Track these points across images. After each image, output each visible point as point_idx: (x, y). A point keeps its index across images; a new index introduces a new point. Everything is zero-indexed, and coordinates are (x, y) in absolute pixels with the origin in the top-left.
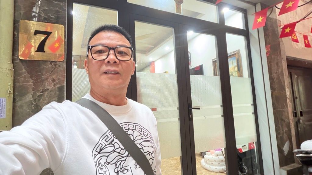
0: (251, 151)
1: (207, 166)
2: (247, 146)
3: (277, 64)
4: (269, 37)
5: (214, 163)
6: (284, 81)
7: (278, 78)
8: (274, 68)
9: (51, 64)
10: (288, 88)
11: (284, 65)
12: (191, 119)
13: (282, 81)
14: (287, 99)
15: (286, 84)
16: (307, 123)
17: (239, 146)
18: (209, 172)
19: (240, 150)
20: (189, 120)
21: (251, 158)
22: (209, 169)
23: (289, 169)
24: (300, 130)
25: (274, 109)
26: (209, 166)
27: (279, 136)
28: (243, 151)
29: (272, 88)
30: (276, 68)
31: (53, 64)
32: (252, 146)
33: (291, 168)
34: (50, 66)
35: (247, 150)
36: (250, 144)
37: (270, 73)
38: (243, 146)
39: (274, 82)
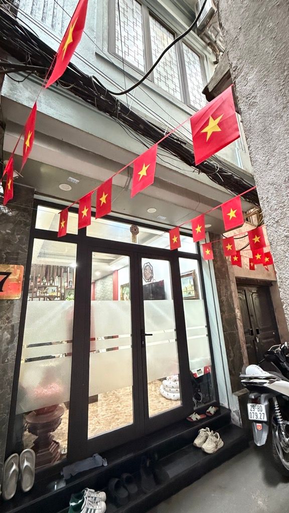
0: (207, 375)
1: (165, 394)
2: (203, 370)
3: (226, 287)
4: (217, 263)
5: (172, 390)
6: (233, 304)
7: (227, 300)
8: (223, 291)
9: (7, 302)
10: (238, 309)
11: (234, 286)
12: (144, 346)
13: (231, 303)
14: (237, 320)
15: (235, 306)
16: (264, 341)
17: (194, 371)
18: (167, 401)
19: (195, 374)
20: (142, 347)
21: (208, 382)
22: (166, 396)
23: (241, 394)
24: (257, 348)
25: (224, 332)
26: (167, 393)
27: (231, 359)
28: (198, 376)
29: (221, 311)
30: (224, 291)
31: (9, 302)
32: (208, 370)
33: (243, 394)
34: (6, 304)
35: (203, 374)
36: (205, 368)
37: (220, 297)
38: (198, 371)
39: (223, 305)
